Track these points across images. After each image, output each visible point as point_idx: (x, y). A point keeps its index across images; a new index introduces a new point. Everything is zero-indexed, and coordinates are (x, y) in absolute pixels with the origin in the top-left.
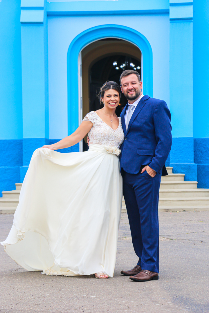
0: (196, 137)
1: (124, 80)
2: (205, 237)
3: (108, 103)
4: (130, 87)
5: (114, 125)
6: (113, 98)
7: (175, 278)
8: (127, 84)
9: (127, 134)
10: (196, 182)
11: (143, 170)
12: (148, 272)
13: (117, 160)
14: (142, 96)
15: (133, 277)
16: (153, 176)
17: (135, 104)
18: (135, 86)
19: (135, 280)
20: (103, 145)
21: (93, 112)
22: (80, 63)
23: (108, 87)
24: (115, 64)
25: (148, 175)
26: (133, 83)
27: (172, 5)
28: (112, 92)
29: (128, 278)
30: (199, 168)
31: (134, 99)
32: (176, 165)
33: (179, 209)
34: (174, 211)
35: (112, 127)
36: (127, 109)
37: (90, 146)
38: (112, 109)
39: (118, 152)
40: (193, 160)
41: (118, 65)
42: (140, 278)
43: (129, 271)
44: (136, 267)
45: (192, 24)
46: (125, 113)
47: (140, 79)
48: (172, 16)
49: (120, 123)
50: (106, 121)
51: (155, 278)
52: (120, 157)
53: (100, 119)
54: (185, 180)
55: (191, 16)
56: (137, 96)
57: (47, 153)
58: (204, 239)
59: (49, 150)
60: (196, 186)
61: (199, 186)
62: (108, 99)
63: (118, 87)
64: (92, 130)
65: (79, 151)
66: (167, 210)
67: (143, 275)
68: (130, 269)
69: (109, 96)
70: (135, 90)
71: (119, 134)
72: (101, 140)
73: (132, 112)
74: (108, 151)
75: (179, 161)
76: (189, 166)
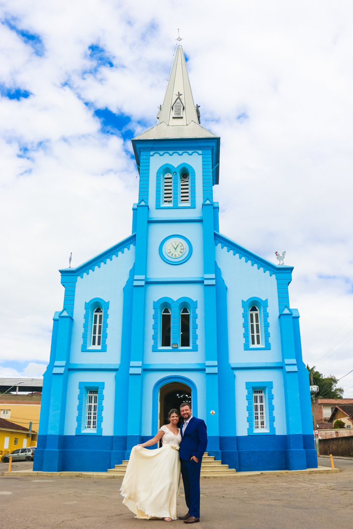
0: (221, 436)
1: (182, 409)
2: (226, 494)
3: (173, 420)
4: (185, 412)
5: (176, 433)
6: (175, 418)
7: (209, 521)
8: (183, 411)
9: (183, 438)
10: (221, 461)
11: (192, 458)
12: (194, 518)
13: (177, 452)
14: (192, 417)
15: (185, 521)
16: (197, 462)
17: (188, 421)
18: (188, 412)
19: (186, 523)
20: (170, 444)
21: (164, 426)
22: (159, 395)
23: (172, 412)
24: (178, 395)
25: (194, 461)
26: (186, 410)
27: (207, 366)
28: (174, 414)
29: (182, 521)
30: (222, 453)
31: (187, 419)
32: (210, 451)
33: (211, 477)
34: (209, 478)
35: (175, 434)
36: (184, 424)
37: (163, 444)
38: (175, 424)
39: (178, 448)
40: (219, 448)
41: (179, 396)
42: (189, 521)
43: (183, 517)
44: (187, 514)
45: (217, 376)
46: (183, 426)
47: (191, 408)
48: (207, 372)
49: (179, 431)
50: (171, 430)
51: (198, 521)
52: (179, 451)
53: (168, 430)
54: (215, 460)
55: (217, 372)
56: (189, 417)
57: (139, 448)
58: (225, 496)
59: (140, 447)
60: (221, 463)
61: (223, 463)
62: (173, 418)
63: (179, 413)
64: (164, 436)
65: (157, 448)
66: (205, 477)
67: (191, 520)
68: (184, 515)
69: (173, 417)
70: (187, 414)
71: (179, 437)
72: (168, 441)
73: (186, 426)
74: (172, 447)
75: (212, 449)
76: (217, 452)
